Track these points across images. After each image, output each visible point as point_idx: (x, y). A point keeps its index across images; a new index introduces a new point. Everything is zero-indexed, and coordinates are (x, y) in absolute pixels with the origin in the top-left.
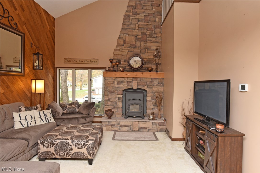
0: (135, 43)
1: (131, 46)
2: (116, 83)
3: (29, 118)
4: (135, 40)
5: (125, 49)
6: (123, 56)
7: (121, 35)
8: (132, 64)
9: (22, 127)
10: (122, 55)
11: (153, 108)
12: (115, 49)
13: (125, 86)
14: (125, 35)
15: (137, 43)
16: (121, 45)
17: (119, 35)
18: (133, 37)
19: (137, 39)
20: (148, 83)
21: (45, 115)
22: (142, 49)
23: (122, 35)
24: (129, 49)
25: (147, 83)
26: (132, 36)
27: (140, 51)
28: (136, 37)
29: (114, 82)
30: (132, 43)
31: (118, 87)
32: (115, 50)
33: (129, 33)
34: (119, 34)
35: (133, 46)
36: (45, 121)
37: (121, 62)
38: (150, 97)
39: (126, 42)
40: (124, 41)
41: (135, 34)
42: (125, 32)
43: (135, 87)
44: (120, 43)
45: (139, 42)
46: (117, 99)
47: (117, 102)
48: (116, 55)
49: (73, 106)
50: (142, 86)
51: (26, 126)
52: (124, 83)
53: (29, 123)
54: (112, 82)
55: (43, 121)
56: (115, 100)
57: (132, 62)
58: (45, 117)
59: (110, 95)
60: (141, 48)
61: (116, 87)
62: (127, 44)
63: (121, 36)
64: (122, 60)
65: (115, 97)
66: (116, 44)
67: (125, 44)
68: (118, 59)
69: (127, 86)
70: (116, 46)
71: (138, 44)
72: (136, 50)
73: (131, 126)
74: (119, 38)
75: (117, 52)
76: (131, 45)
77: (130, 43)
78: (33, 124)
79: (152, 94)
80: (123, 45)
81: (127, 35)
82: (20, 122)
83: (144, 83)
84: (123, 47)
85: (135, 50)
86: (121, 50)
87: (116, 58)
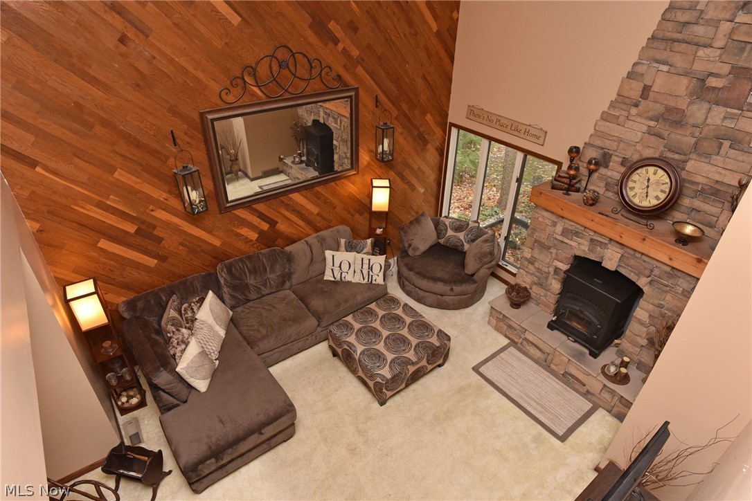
0: (684, 107)
1: (665, 116)
2: (559, 228)
3: (345, 267)
4: (691, 94)
5: (639, 120)
6: (622, 145)
7: (639, 63)
8: (634, 188)
9: (333, 279)
10: (620, 140)
11: (642, 346)
12: (603, 112)
13: (581, 247)
14: (657, 65)
15: (695, 107)
16: (627, 101)
17: (635, 65)
18: (685, 81)
19: (701, 90)
20: (656, 272)
21: (371, 268)
22: (705, 138)
23: (643, 64)
24: (652, 124)
25: (652, 271)
26: (685, 74)
27: (696, 143)
28: (703, 81)
29: (554, 224)
30: (672, 103)
31: (563, 242)
32: (605, 117)
33: (678, 60)
34: (635, 59)
35: (673, 117)
36: (366, 280)
37: (610, 161)
38: (648, 315)
39: (652, 95)
40: (646, 90)
41: (698, 67)
42: (658, 56)
43: (610, 264)
44: (625, 94)
45: (706, 105)
46: (552, 270)
47: (550, 277)
48: (599, 134)
49: (461, 235)
50: (632, 271)
51: (338, 278)
52: (581, 238)
53: (343, 276)
54: (549, 222)
55: (364, 279)
56: (547, 270)
57: (635, 182)
58: (369, 272)
59: (536, 251)
60: (703, 135)
61: (556, 239)
62: (651, 104)
63: (640, 69)
64: (616, 156)
65: (548, 260)
66: (613, 97)
67: (642, 101)
68: (602, 148)
69: (586, 249)
70: (613, 105)
71: (698, 112)
72: (679, 137)
73: (549, 354)
74: (631, 75)
75: (608, 123)
76: (669, 110)
77: (666, 102)
78: (349, 278)
79: (656, 308)
80: (636, 105)
81: (665, 68)
82: (332, 270)
83: (641, 268)
84: (634, 111)
85: (673, 136)
86: (622, 119)
87: (598, 142)
